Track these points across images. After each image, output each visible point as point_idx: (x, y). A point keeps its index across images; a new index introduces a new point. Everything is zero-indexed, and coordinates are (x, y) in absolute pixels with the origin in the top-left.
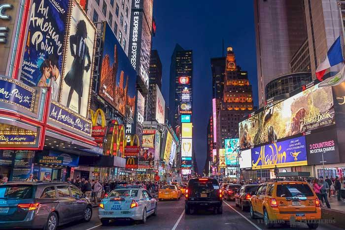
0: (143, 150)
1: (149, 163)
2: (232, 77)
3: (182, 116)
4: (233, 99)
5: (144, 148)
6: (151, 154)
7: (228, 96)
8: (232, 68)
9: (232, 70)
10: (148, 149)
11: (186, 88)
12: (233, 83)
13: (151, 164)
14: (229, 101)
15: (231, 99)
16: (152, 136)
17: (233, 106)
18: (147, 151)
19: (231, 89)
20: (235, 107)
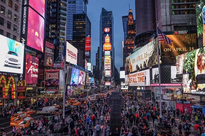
0: (53, 81)
1: (56, 88)
2: (131, 28)
3: (105, 52)
4: (131, 42)
5: (54, 80)
6: (57, 83)
7: (128, 40)
8: (131, 23)
9: (131, 24)
10: (55, 80)
11: (108, 35)
12: (132, 32)
13: (57, 88)
14: (129, 43)
15: (130, 42)
16: (57, 73)
17: (131, 46)
18: (55, 81)
19: (130, 36)
20: (132, 47)
